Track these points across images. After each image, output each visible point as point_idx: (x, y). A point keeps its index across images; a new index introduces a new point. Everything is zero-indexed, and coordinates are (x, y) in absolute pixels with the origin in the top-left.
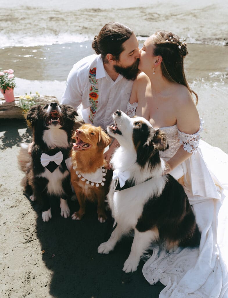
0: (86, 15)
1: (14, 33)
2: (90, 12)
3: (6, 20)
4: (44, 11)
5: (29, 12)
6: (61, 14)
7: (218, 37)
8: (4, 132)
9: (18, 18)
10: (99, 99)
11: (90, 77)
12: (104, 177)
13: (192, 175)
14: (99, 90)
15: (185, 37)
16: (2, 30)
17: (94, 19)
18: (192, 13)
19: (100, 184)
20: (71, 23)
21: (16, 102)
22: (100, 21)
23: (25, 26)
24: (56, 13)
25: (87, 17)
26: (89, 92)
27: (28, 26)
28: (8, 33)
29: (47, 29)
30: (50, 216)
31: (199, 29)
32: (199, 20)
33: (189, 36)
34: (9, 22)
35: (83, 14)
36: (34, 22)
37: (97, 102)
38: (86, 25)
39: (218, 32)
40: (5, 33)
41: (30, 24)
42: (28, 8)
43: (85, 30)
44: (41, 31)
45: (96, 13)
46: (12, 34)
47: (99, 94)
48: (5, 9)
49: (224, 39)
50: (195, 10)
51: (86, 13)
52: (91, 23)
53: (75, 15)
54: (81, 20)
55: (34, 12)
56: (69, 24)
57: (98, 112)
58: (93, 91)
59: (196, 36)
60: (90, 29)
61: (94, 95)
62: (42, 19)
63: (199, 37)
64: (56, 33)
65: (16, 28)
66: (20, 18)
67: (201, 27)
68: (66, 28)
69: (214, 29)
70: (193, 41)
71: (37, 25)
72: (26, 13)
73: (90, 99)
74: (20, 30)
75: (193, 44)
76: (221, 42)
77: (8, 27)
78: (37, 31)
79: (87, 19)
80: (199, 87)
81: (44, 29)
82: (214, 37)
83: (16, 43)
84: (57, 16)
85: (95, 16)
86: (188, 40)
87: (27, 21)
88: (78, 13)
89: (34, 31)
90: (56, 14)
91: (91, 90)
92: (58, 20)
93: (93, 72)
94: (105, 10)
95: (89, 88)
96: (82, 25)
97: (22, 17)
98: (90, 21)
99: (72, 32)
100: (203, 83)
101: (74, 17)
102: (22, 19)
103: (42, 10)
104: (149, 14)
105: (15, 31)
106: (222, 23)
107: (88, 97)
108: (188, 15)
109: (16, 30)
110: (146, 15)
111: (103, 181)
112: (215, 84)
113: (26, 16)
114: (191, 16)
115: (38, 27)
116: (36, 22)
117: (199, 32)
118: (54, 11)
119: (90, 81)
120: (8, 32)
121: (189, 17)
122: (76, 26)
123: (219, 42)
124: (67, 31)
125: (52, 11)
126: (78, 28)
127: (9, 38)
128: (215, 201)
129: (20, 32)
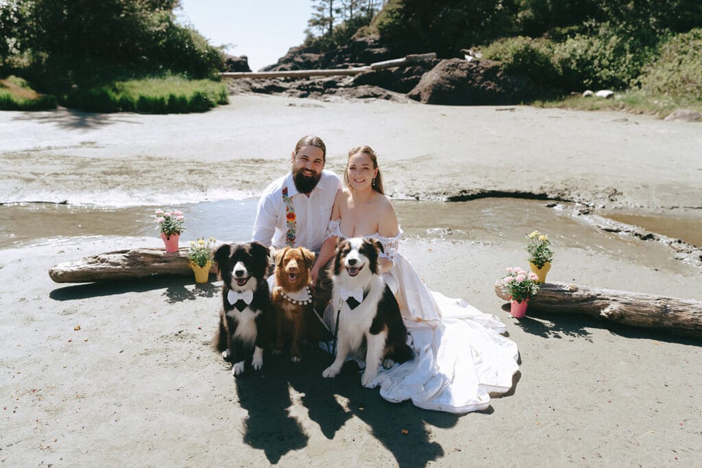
0: (244, 166)
1: (137, 188)
2: (249, 163)
3: (121, 174)
4: (176, 162)
5: (152, 163)
6: (205, 166)
7: (436, 191)
8: (167, 289)
9: (138, 171)
10: (297, 219)
11: (284, 197)
12: (309, 294)
13: (406, 290)
14: (295, 209)
15: (391, 192)
16: (119, 185)
17: (257, 172)
18: (398, 164)
19: (307, 301)
20: (223, 176)
21: (181, 253)
22: (266, 174)
23: (154, 180)
24: (196, 164)
25: (244, 169)
26: (285, 214)
27: (158, 180)
28: (128, 189)
29: (188, 183)
30: (242, 370)
31: (410, 183)
32: (408, 172)
33: (396, 191)
34: (125, 176)
35: (239, 166)
36: (165, 175)
37: (296, 223)
38: (247, 178)
39: (436, 185)
40: (124, 189)
41: (160, 177)
42: (150, 159)
43: (245, 185)
44: (180, 186)
45: (257, 165)
46: (135, 191)
47: (296, 213)
48: (113, 160)
49: (444, 194)
50: (402, 160)
51: (243, 164)
52: (254, 176)
53: (227, 167)
54: (239, 173)
55: (162, 163)
56: (220, 177)
57: (298, 235)
58: (290, 211)
59: (407, 191)
60: (253, 183)
61: (291, 216)
62: (177, 172)
63: (410, 191)
64: (202, 189)
65: (139, 183)
66: (142, 171)
67: (413, 180)
68: (217, 182)
69: (430, 182)
70: (402, 196)
71: (172, 179)
72: (148, 164)
73: (288, 222)
74: (147, 185)
75: (402, 200)
76: (440, 197)
77: (126, 182)
78: (174, 187)
79: (246, 172)
80: (414, 243)
81: (183, 184)
82: (431, 191)
83: (144, 201)
84: (199, 168)
85: (258, 168)
86: (395, 195)
87: (153, 175)
88: (231, 164)
89: (168, 186)
90: (197, 166)
91: (288, 210)
92: (203, 174)
93: (285, 191)
94: (271, 161)
95: (285, 209)
96: (240, 178)
97: (144, 169)
98: (251, 174)
99: (227, 188)
100: (419, 239)
101: (225, 169)
102: (144, 172)
103: (173, 161)
104: (337, 165)
105: (140, 187)
106: (441, 175)
107: (286, 219)
108: (394, 166)
109: (139, 185)
110: (333, 167)
111: (310, 298)
112: (434, 240)
113: (150, 168)
114: (397, 167)
115: (173, 181)
116: (168, 175)
117: (410, 187)
118: (193, 162)
119: (284, 201)
120: (127, 187)
121: (395, 169)
122: (231, 180)
123: (437, 197)
124: (219, 186)
125: (189, 162)
126: (235, 182)
127: (131, 195)
128: (434, 328)
129: (146, 188)
